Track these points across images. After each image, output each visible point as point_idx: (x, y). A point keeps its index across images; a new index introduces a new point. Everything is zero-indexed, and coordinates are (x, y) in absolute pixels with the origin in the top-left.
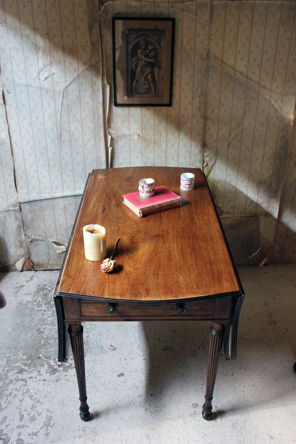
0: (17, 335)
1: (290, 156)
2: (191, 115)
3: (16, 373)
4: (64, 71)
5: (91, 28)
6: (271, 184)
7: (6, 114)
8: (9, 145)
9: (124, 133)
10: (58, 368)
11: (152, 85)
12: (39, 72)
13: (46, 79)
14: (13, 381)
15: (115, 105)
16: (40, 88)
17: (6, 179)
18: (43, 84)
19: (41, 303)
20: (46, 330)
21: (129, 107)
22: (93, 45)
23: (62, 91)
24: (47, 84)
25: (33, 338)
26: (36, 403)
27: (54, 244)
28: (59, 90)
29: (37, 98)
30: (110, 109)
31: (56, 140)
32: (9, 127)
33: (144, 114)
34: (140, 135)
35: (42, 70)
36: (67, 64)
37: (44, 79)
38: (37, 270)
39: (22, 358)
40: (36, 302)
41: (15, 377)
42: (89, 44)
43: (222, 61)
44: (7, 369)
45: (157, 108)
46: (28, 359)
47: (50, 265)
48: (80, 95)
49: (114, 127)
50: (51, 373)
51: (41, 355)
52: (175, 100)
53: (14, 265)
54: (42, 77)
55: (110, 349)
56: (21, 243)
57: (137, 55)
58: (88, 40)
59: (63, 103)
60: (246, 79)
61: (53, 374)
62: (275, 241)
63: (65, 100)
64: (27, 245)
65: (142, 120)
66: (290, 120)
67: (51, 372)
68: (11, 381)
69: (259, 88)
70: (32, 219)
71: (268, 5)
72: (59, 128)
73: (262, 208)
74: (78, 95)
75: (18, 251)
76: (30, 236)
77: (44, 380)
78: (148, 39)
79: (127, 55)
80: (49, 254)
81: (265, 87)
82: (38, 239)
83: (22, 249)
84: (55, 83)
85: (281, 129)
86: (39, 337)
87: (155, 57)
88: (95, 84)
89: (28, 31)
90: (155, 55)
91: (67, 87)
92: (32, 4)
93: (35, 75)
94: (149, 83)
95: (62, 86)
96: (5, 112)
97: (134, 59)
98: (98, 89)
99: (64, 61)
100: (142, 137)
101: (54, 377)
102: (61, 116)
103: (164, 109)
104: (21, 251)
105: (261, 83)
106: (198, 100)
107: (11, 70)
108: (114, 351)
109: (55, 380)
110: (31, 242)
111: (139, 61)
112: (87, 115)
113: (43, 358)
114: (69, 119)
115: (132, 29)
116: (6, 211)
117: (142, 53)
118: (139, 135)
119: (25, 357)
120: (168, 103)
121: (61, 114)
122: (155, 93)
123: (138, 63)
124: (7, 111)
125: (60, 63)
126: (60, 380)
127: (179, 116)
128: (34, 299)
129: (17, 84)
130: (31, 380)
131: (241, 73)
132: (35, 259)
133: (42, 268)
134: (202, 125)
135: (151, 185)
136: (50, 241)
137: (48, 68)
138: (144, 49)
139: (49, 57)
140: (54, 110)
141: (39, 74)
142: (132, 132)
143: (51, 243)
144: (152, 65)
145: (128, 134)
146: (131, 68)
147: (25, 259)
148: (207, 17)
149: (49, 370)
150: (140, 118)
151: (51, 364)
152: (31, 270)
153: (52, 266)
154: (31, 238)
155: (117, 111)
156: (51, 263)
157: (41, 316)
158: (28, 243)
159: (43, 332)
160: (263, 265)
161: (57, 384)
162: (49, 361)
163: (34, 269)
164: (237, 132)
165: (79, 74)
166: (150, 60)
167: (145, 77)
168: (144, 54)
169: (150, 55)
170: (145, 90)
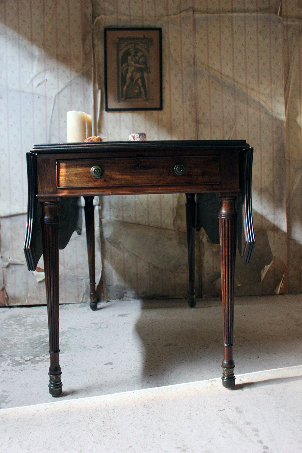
1: (289, 161)
2: (182, 118)
4: (57, 78)
5: (84, 40)
6: (274, 192)
9: (115, 139)
11: (142, 90)
12: (33, 79)
13: (38, 85)
15: (106, 111)
16: (33, 93)
18: (36, 90)
19: (11, 324)
20: (15, 339)
21: (120, 112)
22: (85, 54)
23: (54, 97)
24: (39, 90)
28: (51, 96)
29: (29, 103)
30: (101, 115)
33: (135, 119)
35: (36, 77)
36: (61, 71)
38: (12, 305)
40: (6, 323)
42: (82, 54)
43: (209, 67)
45: (148, 112)
47: (27, 298)
48: (71, 100)
49: (105, 133)
50: (14, 366)
51: (3, 354)
52: (166, 104)
54: (35, 84)
55: (95, 348)
57: (127, 62)
58: (81, 50)
59: (54, 109)
60: (233, 82)
62: (288, 262)
63: (56, 106)
64: (3, 271)
65: (133, 125)
66: (282, 121)
69: (247, 90)
70: (12, 238)
71: (245, 17)
72: (48, 133)
73: (268, 221)
74: (69, 101)
76: (7, 259)
77: (3, 370)
78: (138, 47)
79: (118, 60)
80: (27, 284)
81: (252, 89)
82: (16, 263)
84: (47, 90)
85: (274, 131)
86: (5, 343)
87: (145, 63)
88: (86, 91)
89: (25, 42)
90: (145, 61)
91: (59, 93)
92: (31, 19)
93: (29, 81)
94: (139, 86)
95: (54, 93)
97: (124, 65)
98: (89, 95)
99: (58, 69)
101: (18, 368)
102: (51, 121)
103: (155, 113)
105: (248, 85)
106: (188, 103)
108: (101, 349)
109: (20, 370)
110: (8, 267)
111: (129, 67)
113: (7, 356)
114: (59, 125)
115: (123, 39)
117: (132, 60)
120: (158, 106)
121: (51, 119)
122: (146, 96)
123: (128, 69)
125: (53, 70)
126: (26, 369)
127: (171, 120)
128: (4, 322)
129: (10, 90)
131: (228, 77)
132: (10, 291)
133: (18, 302)
134: (194, 129)
135: (143, 135)
137: (42, 75)
138: (134, 56)
139: (43, 65)
140: (45, 115)
141: (32, 81)
142: (123, 138)
144: (141, 70)
146: (122, 74)
148: (190, 27)
149: (12, 363)
150: (131, 123)
151: (16, 360)
152: (5, 307)
153: (30, 299)
154: (8, 261)
155: (109, 117)
156: (29, 296)
157: (11, 331)
158: (5, 268)
159: (11, 340)
160: (280, 294)
161: (22, 372)
162: (14, 358)
163: (8, 304)
164: (231, 135)
165: (71, 81)
166: (139, 66)
167: (135, 82)
168: (134, 61)
169: (140, 61)
170: (136, 94)
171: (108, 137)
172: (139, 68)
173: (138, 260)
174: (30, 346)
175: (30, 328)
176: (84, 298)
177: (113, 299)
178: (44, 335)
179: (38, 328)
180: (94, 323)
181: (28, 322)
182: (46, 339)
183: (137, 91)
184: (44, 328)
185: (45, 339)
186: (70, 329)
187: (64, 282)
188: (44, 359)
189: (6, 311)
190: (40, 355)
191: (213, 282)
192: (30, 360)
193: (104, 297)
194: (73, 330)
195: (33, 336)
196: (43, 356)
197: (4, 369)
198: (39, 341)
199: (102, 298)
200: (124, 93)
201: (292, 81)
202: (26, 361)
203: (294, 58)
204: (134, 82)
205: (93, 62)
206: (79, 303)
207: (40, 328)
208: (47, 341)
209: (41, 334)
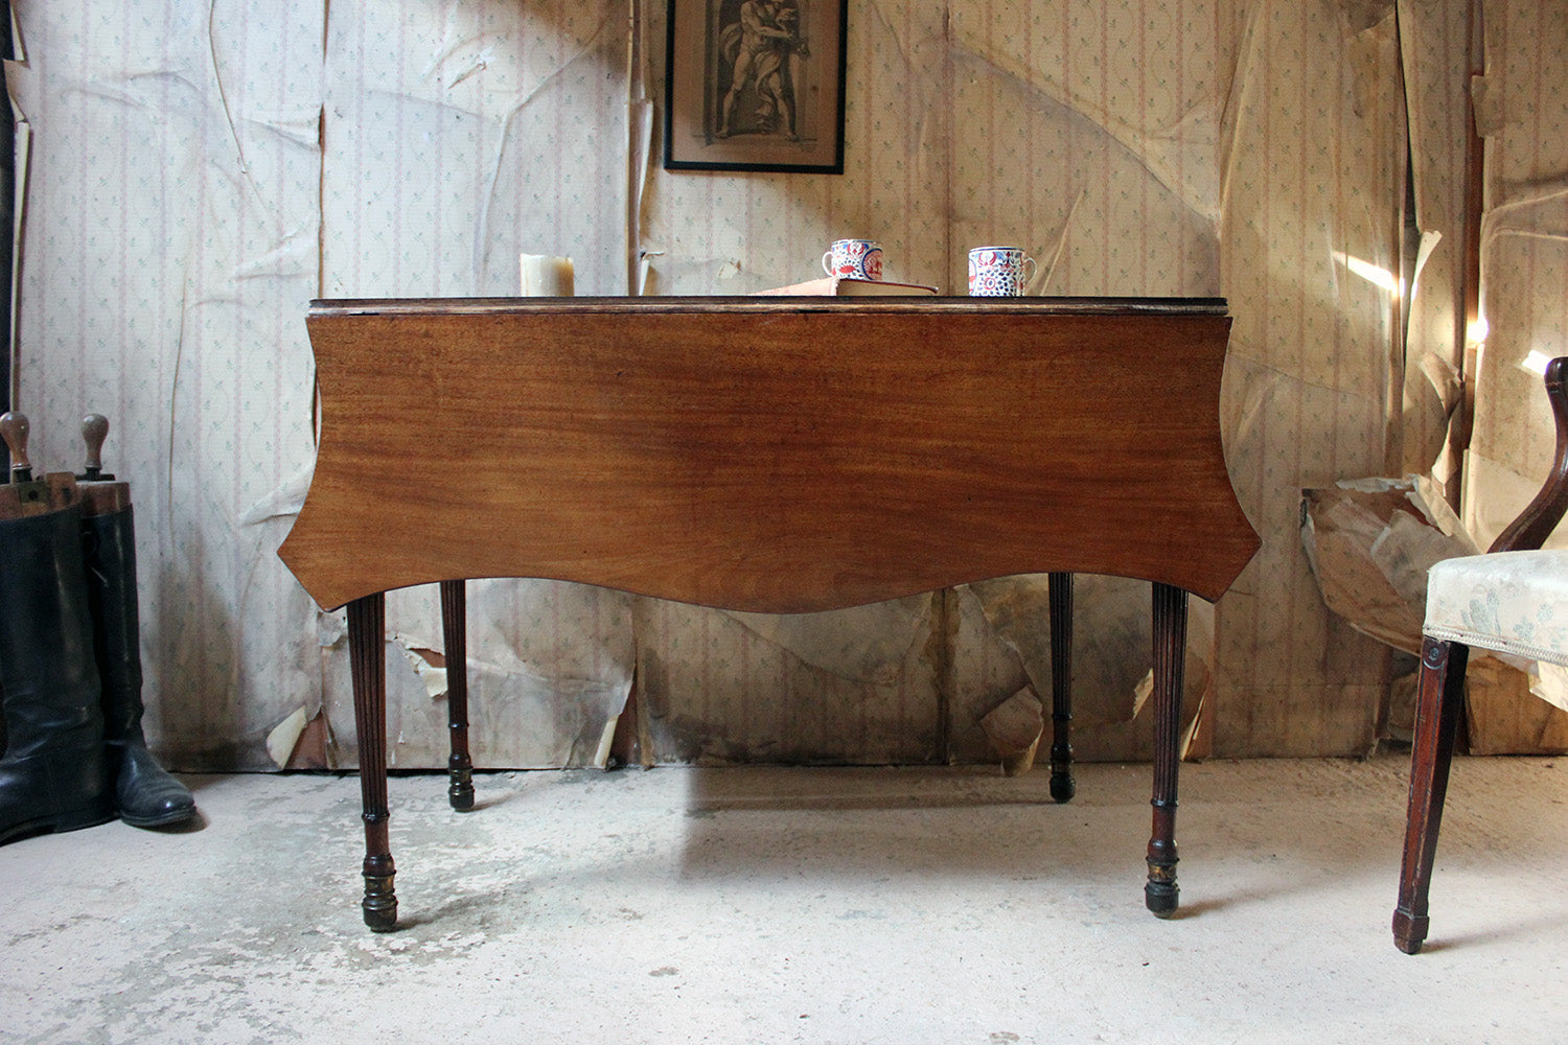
0: (233, 883)
2: (903, 202)
3: (202, 964)
4: (517, 61)
7: (321, 180)
8: (314, 279)
9: (693, 258)
10: (393, 957)
11: (782, 107)
12: (443, 60)
14: (184, 981)
15: (666, 168)
16: (440, 105)
17: (284, 399)
18: (450, 95)
19: (345, 829)
21: (711, 175)
23: (504, 119)
24: (461, 96)
25: (298, 893)
26: (272, 1033)
27: (421, 658)
28: (497, 116)
29: (425, 136)
30: (651, 180)
31: (471, 273)
32: (322, 222)
33: (756, 199)
34: (743, 265)
35: (451, 54)
36: (530, 41)
37: (454, 80)
38: (346, 768)
39: (239, 932)
40: (328, 825)
41: (197, 970)
43: (990, 46)
44: (164, 954)
45: (798, 178)
46: (262, 935)
47: (397, 746)
48: (560, 132)
49: (660, 237)
50: (356, 967)
51: (320, 928)
52: (853, 156)
53: (261, 744)
54: (449, 76)
55: (617, 917)
56: (300, 647)
57: (739, 20)
59: (505, 156)
60: (1063, 95)
61: (367, 969)
62: (1216, 661)
63: (511, 147)
64: (323, 659)
65: (749, 215)
66: (1211, 221)
67: (360, 964)
68: (173, 982)
69: (1106, 122)
72: (483, 231)
74: (553, 133)
75: (286, 683)
76: (337, 621)
77: (321, 982)
79: (709, 18)
80: (398, 702)
81: (1122, 121)
83: (301, 676)
84: (486, 95)
85: (1186, 252)
86: (324, 892)
87: (792, 25)
88: (608, 104)
90: (793, 19)
91: (520, 108)
93: (429, 65)
94: (772, 96)
95: (505, 105)
96: (319, 173)
97: (729, 29)
98: (616, 118)
99: (522, 34)
100: (749, 273)
101: (369, 976)
102: (494, 195)
103: (819, 180)
104: (298, 685)
105: (1110, 109)
106: (923, 156)
107: (356, 50)
108: (637, 921)
109: (375, 982)
110: (339, 646)
111: (745, 37)
112: (575, 196)
113: (331, 935)
114: (518, 206)
116: (266, 520)
117: (754, 11)
118: (739, 266)
119: (253, 931)
120: (830, 162)
121: (494, 189)
122: (793, 129)
123: (740, 41)
124: (325, 172)
125: (507, 37)
126: (396, 981)
127: (867, 207)
128: (321, 822)
129: (370, 92)
130: (267, 979)
131: (1048, 79)
132: (343, 722)
134: (940, 237)
136: (408, 647)
137: (471, 48)
138: (760, 2)
139: (477, 17)
140: (474, 175)
141: (439, 66)
142: (716, 254)
143: (412, 653)
144: (781, 48)
145: (705, 260)
146: (721, 56)
147: (307, 717)
149: (350, 960)
150: (744, 208)
151: (361, 947)
152: (324, 772)
153: (403, 751)
154: (339, 628)
155: (674, 185)
156: (400, 740)
157: (344, 852)
158: (327, 648)
159: (344, 882)
160: (1186, 759)
161: (381, 990)
162: (354, 941)
163: (335, 764)
164: (1053, 258)
165: (561, 72)
166: (778, 34)
167: (761, 84)
168: (759, 17)
169: (777, 19)
170: (762, 121)
171: (672, 251)
172: (778, 41)
173: (751, 639)
174: (407, 905)
175: (405, 845)
176: (576, 756)
177: (666, 761)
178: (452, 870)
179: (432, 846)
180: (610, 836)
181: (398, 824)
182: (457, 883)
183: (765, 111)
184: (448, 846)
185: (454, 881)
186: (532, 853)
187: (515, 699)
188: (452, 949)
189: (327, 785)
190: (439, 934)
191: (983, 717)
192: (406, 950)
193: (638, 752)
194: (542, 855)
195: (414, 869)
196: (450, 939)
197: (322, 977)
198: (434, 888)
199: (632, 756)
200: (726, 115)
201: (1244, 100)
202: (394, 952)
203: (1250, 31)
204: (758, 82)
205: (632, 15)
206: (558, 769)
207: (437, 845)
208: (460, 890)
209: (440, 866)
